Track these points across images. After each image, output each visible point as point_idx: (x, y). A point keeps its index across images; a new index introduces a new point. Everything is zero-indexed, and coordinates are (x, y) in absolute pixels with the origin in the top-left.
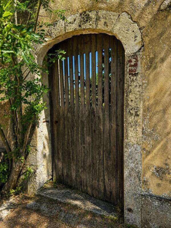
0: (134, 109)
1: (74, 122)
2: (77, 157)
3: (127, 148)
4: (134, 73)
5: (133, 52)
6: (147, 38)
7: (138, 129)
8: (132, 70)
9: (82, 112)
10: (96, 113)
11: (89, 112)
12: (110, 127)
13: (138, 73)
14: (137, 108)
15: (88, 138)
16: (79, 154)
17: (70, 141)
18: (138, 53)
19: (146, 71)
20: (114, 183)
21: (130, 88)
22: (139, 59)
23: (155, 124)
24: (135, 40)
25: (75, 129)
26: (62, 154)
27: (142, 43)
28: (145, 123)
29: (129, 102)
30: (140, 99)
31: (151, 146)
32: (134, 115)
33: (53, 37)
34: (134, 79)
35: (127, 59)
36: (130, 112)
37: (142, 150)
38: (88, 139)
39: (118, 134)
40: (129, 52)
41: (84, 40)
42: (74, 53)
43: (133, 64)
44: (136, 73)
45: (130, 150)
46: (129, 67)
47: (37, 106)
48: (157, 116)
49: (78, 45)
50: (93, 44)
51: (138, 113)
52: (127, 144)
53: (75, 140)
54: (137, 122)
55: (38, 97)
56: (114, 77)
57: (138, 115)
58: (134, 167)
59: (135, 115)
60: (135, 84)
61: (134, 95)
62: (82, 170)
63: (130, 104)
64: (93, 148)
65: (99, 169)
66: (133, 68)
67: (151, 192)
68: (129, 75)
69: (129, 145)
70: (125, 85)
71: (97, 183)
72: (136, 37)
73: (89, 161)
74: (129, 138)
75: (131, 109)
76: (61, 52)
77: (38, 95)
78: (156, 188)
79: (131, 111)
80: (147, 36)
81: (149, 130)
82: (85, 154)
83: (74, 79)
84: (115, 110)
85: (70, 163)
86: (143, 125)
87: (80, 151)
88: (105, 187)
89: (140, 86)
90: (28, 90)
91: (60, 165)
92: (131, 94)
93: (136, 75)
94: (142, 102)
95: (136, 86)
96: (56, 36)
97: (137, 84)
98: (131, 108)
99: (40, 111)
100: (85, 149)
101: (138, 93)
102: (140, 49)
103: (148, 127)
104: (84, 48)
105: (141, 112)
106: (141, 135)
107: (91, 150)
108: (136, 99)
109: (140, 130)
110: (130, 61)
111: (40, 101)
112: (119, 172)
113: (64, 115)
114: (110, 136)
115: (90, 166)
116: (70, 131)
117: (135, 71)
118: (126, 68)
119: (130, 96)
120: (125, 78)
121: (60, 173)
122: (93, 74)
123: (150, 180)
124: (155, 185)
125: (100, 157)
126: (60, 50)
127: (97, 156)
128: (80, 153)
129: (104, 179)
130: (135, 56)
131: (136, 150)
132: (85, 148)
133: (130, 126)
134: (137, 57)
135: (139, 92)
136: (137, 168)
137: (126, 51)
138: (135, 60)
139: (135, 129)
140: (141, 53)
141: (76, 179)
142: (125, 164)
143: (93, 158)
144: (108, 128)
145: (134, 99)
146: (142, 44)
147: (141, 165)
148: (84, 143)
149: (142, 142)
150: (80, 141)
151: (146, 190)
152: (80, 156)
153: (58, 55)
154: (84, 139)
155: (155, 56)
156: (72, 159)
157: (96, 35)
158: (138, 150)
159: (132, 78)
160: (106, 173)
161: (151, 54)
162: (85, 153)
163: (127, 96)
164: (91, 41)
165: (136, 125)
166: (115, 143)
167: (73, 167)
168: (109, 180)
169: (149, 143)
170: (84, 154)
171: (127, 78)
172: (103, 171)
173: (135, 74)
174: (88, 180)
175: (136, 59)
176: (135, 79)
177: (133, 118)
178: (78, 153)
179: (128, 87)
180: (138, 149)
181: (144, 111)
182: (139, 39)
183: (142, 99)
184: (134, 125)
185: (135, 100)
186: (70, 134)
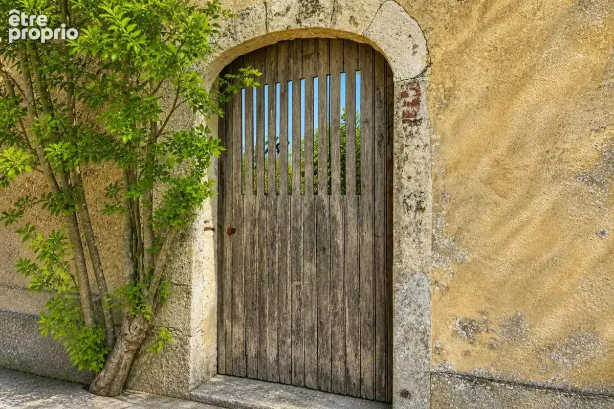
0: (415, 195)
1: (276, 230)
2: (280, 309)
3: (401, 283)
4: (412, 119)
5: (411, 77)
6: (438, 49)
7: (422, 239)
8: (409, 113)
9: (295, 206)
10: (327, 209)
11: (311, 208)
12: (358, 239)
13: (421, 119)
14: (421, 192)
15: (308, 265)
16: (287, 303)
17: (265, 273)
18: (420, 79)
19: (437, 114)
20: (367, 362)
21: (404, 151)
22: (422, 90)
23: (459, 228)
24: (415, 53)
25: (277, 246)
26: (245, 306)
27: (429, 60)
28: (438, 226)
29: (403, 180)
30: (426, 173)
31: (451, 275)
32: (414, 208)
33: (240, 41)
34: (414, 132)
35: (398, 91)
36: (406, 203)
37: (431, 285)
38: (308, 268)
39: (377, 256)
40: (402, 77)
41: (302, 52)
42: (281, 78)
43: (409, 100)
44: (418, 118)
45: (406, 287)
46: (403, 108)
47: (194, 186)
48: (462, 210)
49: (288, 61)
50: (323, 61)
51: (423, 205)
52: (400, 274)
53: (277, 272)
54: (420, 224)
55: (199, 166)
56: (367, 131)
57: (423, 210)
58: (414, 322)
59: (417, 209)
60: (415, 141)
61: (414, 165)
62: (293, 340)
63: (406, 185)
64: (321, 289)
65: (333, 334)
66: (410, 109)
67: (450, 367)
68: (404, 122)
69: (403, 274)
70: (395, 145)
71: (329, 365)
72: (415, 46)
73: (310, 318)
74: (404, 260)
75: (409, 197)
76: (251, 72)
77: (199, 161)
78: (461, 358)
79: (408, 201)
80: (438, 45)
81: (446, 241)
82: (301, 304)
83: (278, 135)
84: (371, 201)
85: (264, 326)
86: (434, 230)
87: (289, 297)
88: (347, 370)
89: (426, 146)
90: (176, 150)
91: (237, 332)
92: (406, 162)
93: (417, 122)
94: (431, 181)
95: (418, 146)
96: (247, 39)
97: (420, 141)
98: (408, 194)
99: (201, 200)
100: (300, 292)
101: (422, 161)
102: (425, 71)
103: (445, 234)
104: (302, 67)
105: (428, 204)
106: (430, 253)
107: (315, 293)
108: (418, 173)
109: (426, 241)
110: (405, 95)
111: (202, 176)
112: (378, 338)
113: (252, 215)
114: (359, 260)
115: (312, 328)
116: (265, 251)
117: (416, 115)
118: (395, 110)
119: (406, 168)
120: (395, 130)
121: (238, 352)
122: (323, 123)
123: (448, 347)
124: (459, 354)
125: (335, 307)
126: (249, 68)
127: (330, 307)
128: (289, 302)
129: (346, 355)
130: (414, 84)
131: (418, 285)
132: (301, 288)
133: (406, 232)
134: (418, 85)
135: (424, 158)
136: (420, 324)
137: (396, 75)
138: (414, 92)
139: (416, 240)
140: (426, 79)
141: (277, 361)
142: (396, 318)
143: (319, 312)
144: (355, 242)
145: (413, 175)
146: (427, 61)
147: (429, 316)
148: (300, 276)
149: (433, 267)
150: (289, 273)
151: (439, 364)
152: (289, 307)
153: (245, 77)
154: (298, 268)
155: (454, 84)
156: (269, 315)
157: (329, 41)
158: (423, 286)
159: (409, 129)
160: (350, 342)
161: (447, 81)
162: (300, 300)
163: (399, 168)
164: (318, 54)
165: (420, 231)
166: (371, 274)
167: (271, 336)
168: (356, 356)
169: (445, 269)
170: (297, 303)
171: (398, 130)
172: (344, 338)
173: (416, 120)
174: (308, 360)
175: (417, 91)
176: (416, 132)
177: (412, 214)
178: (284, 302)
179: (402, 149)
180: (424, 283)
181: (436, 199)
182: (422, 50)
183: (430, 175)
184: (414, 231)
185: (416, 177)
186: (265, 257)
